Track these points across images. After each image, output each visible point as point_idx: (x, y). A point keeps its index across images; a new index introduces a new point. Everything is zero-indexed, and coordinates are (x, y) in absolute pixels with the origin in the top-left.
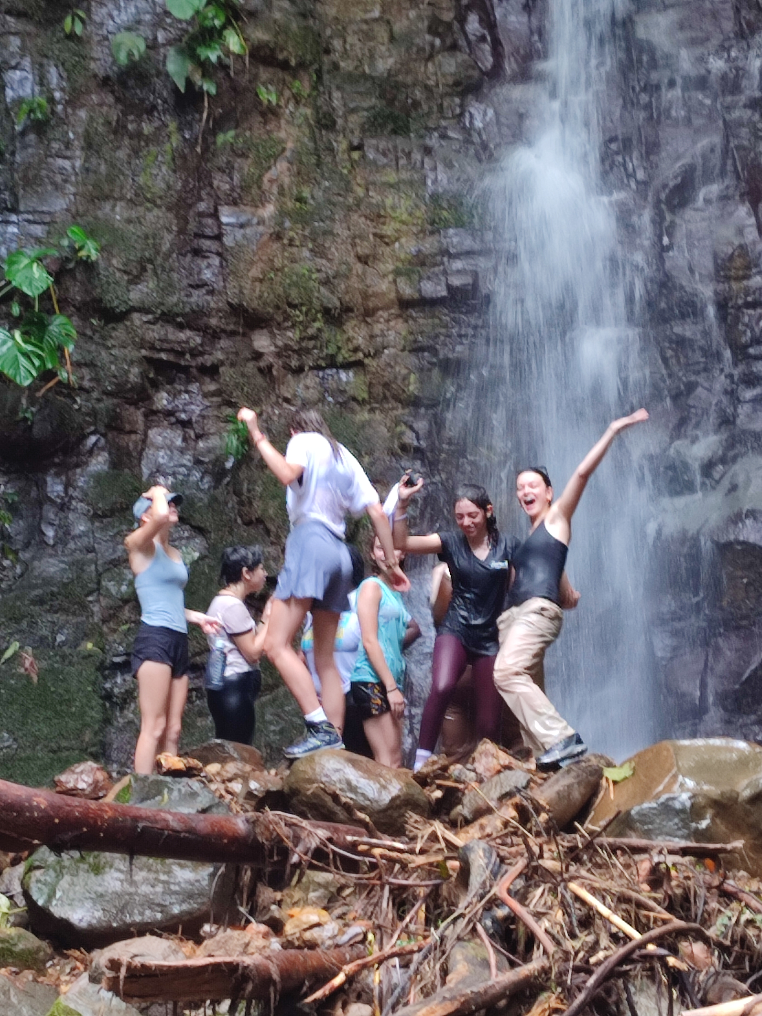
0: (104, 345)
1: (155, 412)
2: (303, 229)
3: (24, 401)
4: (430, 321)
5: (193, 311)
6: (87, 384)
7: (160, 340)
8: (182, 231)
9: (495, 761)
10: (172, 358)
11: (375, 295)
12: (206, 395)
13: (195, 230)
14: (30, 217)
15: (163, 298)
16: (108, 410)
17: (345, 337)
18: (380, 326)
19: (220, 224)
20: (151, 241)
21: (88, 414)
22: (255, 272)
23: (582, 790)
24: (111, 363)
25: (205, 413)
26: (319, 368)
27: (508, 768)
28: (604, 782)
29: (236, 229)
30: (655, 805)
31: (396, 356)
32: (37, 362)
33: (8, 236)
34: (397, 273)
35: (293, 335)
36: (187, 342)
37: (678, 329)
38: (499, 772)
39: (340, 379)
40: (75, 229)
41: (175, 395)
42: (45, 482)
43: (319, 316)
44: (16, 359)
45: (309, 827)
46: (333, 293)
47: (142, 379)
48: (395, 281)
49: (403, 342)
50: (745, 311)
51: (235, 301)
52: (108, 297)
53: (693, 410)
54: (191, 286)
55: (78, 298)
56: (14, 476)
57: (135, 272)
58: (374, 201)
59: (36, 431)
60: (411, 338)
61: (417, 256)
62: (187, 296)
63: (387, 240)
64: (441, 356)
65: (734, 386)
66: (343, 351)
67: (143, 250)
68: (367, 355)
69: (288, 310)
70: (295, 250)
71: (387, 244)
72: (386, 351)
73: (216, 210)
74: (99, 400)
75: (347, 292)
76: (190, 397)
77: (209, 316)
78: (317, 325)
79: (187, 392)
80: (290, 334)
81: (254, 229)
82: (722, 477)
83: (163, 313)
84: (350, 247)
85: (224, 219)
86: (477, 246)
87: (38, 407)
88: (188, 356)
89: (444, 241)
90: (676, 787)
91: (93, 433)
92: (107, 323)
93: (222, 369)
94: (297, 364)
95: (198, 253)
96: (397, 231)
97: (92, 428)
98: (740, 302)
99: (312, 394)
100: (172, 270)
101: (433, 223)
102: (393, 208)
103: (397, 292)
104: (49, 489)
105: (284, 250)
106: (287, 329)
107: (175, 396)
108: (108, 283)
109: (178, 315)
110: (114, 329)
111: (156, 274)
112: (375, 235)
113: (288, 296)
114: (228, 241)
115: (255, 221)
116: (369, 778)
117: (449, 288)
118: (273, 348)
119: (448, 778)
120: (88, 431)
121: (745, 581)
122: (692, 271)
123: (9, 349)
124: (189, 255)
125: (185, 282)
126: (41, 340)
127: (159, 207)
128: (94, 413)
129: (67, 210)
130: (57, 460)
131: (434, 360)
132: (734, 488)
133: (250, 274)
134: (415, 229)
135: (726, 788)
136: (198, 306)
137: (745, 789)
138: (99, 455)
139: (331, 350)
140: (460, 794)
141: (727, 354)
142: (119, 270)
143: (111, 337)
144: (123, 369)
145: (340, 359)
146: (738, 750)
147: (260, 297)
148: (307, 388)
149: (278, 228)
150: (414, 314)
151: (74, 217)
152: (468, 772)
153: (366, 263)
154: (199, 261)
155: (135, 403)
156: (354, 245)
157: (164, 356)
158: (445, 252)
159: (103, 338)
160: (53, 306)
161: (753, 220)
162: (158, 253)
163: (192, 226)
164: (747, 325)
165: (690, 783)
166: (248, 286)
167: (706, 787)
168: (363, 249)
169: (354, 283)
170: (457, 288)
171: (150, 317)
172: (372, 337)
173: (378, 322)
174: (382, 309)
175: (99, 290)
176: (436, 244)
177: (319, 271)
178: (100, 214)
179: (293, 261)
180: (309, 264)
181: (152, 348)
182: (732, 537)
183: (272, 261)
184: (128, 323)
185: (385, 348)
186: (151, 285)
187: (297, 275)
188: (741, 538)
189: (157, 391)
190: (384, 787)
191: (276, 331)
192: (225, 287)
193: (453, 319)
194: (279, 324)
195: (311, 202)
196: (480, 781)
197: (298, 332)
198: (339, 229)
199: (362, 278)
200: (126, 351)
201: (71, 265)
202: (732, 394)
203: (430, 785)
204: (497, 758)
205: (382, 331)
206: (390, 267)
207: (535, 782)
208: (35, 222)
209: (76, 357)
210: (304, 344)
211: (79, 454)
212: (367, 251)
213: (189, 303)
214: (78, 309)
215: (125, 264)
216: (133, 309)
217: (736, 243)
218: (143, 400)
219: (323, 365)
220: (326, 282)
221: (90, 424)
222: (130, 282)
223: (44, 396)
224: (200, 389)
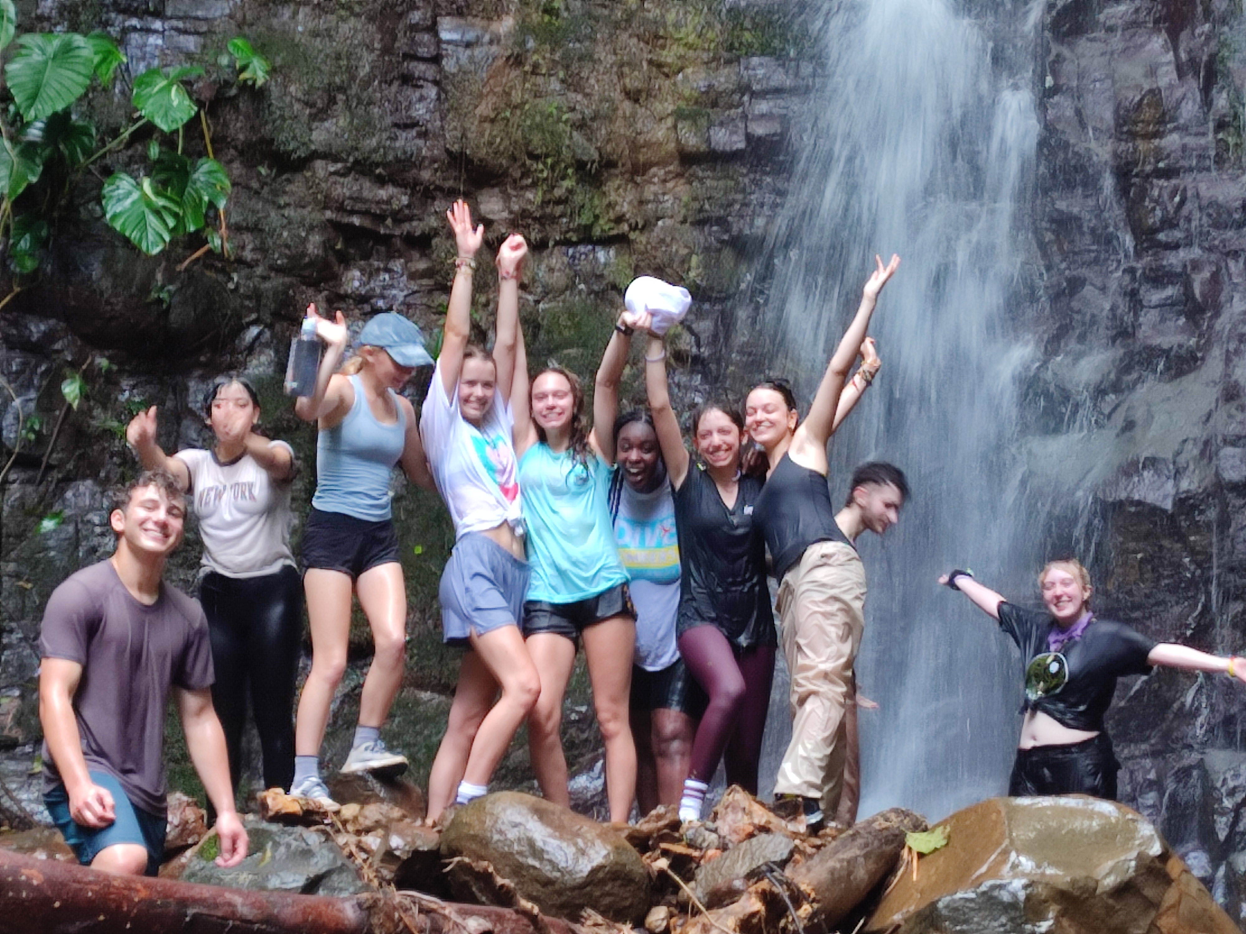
0: (274, 203)
1: (343, 297)
2: (553, 51)
3: (159, 276)
4: (721, 183)
5: (397, 159)
6: (248, 255)
7: (351, 198)
8: (387, 50)
9: (746, 819)
10: (367, 223)
11: (648, 145)
12: (413, 276)
13: (406, 49)
14: (180, 24)
15: (357, 140)
16: (276, 293)
17: (605, 202)
18: (653, 188)
19: (439, 42)
20: (343, 62)
21: (249, 298)
22: (485, 109)
23: (872, 866)
24: (283, 227)
25: (410, 300)
26: (568, 243)
27: (765, 829)
28: (905, 853)
29: (461, 49)
30: (973, 896)
31: (673, 229)
32: (171, 223)
33: (148, 49)
34: (679, 115)
35: (534, 197)
36: (388, 202)
37: (1061, 205)
38: (751, 836)
39: (596, 259)
40: (239, 42)
41: (372, 274)
42: (187, 389)
43: (570, 171)
44: (143, 218)
45: (454, 917)
46: (589, 140)
47: (325, 250)
48: (675, 127)
49: (683, 211)
50: (1155, 181)
51: (456, 148)
52: (282, 137)
53: (1077, 317)
54: (396, 125)
55: (241, 137)
56: (143, 378)
57: (320, 104)
58: (650, 16)
59: (173, 316)
60: (696, 205)
61: (707, 93)
62: (390, 138)
63: (666, 70)
64: (735, 230)
65: (1136, 285)
66: (601, 222)
67: (335, 74)
68: (634, 228)
69: (528, 162)
70: (540, 80)
71: (667, 76)
72: (660, 223)
73: (435, 23)
74: (265, 278)
75: (609, 141)
76: (391, 278)
77: (420, 167)
78: (567, 184)
79: (387, 270)
80: (530, 195)
81: (485, 49)
82: (1114, 409)
83: (356, 162)
84: (615, 80)
85: (445, 35)
86: (789, 83)
87: (178, 284)
88: (389, 221)
89: (745, 73)
90: (1006, 868)
91: (255, 322)
92: (279, 174)
93: (435, 241)
94: (539, 236)
95: (407, 80)
96: (681, 57)
97: (254, 316)
98: (1148, 168)
99: (558, 279)
100: (370, 103)
101: (731, 48)
102: (677, 26)
103: (678, 141)
104: (191, 398)
105: (525, 81)
106: (526, 188)
107: (371, 276)
108: (282, 117)
109: (377, 165)
110: (289, 181)
111: (349, 108)
112: (650, 62)
113: (528, 143)
114: (449, 65)
115: (487, 38)
116: (561, 838)
117: (749, 137)
118: (505, 214)
119: (679, 840)
120: (247, 320)
121: (1139, 556)
122: (1082, 124)
123: (133, 203)
124: (396, 84)
125: (389, 120)
126: (181, 193)
127: (358, 15)
128: (257, 295)
129: (231, 16)
130: (202, 359)
131: (726, 237)
132: (1129, 426)
133: (478, 111)
134: (705, 56)
135: (1080, 874)
136: (405, 153)
137: (1108, 874)
138: (261, 353)
139: (585, 219)
140: (694, 865)
141: (1128, 240)
142: (299, 100)
143: (285, 192)
144: (299, 236)
145: (597, 232)
146: (1101, 815)
147: (491, 143)
148: (551, 270)
149: (517, 50)
150: (700, 174)
151: (239, 26)
152: (707, 833)
153: (636, 101)
154: (409, 91)
155: (314, 284)
156: (621, 76)
157: (356, 221)
158: (744, 89)
159: (275, 193)
160: (205, 146)
161: (1170, 56)
162: (353, 78)
163: (401, 44)
164: (1156, 202)
165: (1027, 863)
166: (473, 128)
167: (1050, 871)
168: (633, 81)
169: (619, 127)
170: (760, 138)
171: (339, 165)
172: (641, 202)
173: (651, 183)
174: (657, 164)
175: (269, 127)
176: (734, 78)
177: (572, 110)
178: (275, 22)
179: (537, 95)
180: (558, 101)
181: (341, 208)
182: (1123, 496)
183: (508, 94)
184: (308, 174)
185: (658, 219)
186: (343, 122)
187: (542, 113)
188: (1136, 497)
189: (347, 268)
190: (583, 852)
191: (510, 191)
192: (442, 128)
193: (752, 181)
194: (515, 181)
195: (565, 14)
196: (724, 847)
197: (540, 193)
198: (602, 53)
199: (630, 121)
200: (305, 212)
201: (233, 92)
202: (1133, 296)
203: (653, 848)
204: (750, 814)
205: (656, 195)
206: (671, 108)
207: (802, 853)
208: (185, 32)
209: (235, 218)
210: (548, 210)
211: (234, 352)
212: (638, 84)
213: (394, 149)
214: (241, 153)
215: (307, 93)
216: (315, 155)
217: (1146, 87)
218: (326, 280)
219: (574, 239)
220: (581, 125)
221: (251, 311)
222: (313, 117)
223: (186, 270)
224: (405, 267)
